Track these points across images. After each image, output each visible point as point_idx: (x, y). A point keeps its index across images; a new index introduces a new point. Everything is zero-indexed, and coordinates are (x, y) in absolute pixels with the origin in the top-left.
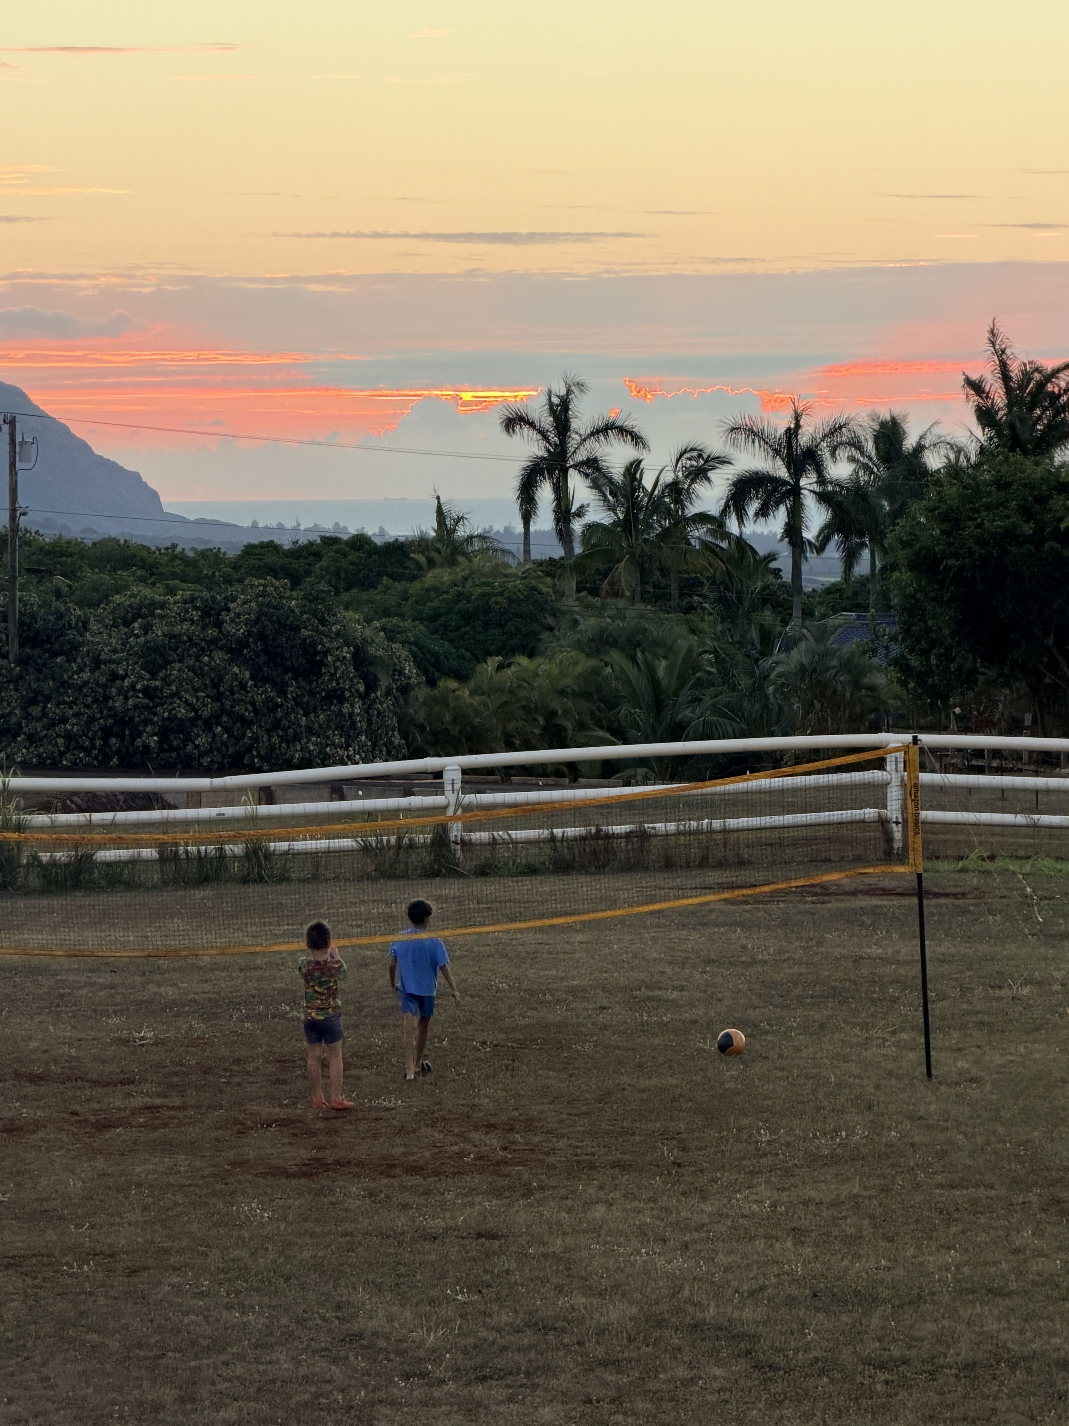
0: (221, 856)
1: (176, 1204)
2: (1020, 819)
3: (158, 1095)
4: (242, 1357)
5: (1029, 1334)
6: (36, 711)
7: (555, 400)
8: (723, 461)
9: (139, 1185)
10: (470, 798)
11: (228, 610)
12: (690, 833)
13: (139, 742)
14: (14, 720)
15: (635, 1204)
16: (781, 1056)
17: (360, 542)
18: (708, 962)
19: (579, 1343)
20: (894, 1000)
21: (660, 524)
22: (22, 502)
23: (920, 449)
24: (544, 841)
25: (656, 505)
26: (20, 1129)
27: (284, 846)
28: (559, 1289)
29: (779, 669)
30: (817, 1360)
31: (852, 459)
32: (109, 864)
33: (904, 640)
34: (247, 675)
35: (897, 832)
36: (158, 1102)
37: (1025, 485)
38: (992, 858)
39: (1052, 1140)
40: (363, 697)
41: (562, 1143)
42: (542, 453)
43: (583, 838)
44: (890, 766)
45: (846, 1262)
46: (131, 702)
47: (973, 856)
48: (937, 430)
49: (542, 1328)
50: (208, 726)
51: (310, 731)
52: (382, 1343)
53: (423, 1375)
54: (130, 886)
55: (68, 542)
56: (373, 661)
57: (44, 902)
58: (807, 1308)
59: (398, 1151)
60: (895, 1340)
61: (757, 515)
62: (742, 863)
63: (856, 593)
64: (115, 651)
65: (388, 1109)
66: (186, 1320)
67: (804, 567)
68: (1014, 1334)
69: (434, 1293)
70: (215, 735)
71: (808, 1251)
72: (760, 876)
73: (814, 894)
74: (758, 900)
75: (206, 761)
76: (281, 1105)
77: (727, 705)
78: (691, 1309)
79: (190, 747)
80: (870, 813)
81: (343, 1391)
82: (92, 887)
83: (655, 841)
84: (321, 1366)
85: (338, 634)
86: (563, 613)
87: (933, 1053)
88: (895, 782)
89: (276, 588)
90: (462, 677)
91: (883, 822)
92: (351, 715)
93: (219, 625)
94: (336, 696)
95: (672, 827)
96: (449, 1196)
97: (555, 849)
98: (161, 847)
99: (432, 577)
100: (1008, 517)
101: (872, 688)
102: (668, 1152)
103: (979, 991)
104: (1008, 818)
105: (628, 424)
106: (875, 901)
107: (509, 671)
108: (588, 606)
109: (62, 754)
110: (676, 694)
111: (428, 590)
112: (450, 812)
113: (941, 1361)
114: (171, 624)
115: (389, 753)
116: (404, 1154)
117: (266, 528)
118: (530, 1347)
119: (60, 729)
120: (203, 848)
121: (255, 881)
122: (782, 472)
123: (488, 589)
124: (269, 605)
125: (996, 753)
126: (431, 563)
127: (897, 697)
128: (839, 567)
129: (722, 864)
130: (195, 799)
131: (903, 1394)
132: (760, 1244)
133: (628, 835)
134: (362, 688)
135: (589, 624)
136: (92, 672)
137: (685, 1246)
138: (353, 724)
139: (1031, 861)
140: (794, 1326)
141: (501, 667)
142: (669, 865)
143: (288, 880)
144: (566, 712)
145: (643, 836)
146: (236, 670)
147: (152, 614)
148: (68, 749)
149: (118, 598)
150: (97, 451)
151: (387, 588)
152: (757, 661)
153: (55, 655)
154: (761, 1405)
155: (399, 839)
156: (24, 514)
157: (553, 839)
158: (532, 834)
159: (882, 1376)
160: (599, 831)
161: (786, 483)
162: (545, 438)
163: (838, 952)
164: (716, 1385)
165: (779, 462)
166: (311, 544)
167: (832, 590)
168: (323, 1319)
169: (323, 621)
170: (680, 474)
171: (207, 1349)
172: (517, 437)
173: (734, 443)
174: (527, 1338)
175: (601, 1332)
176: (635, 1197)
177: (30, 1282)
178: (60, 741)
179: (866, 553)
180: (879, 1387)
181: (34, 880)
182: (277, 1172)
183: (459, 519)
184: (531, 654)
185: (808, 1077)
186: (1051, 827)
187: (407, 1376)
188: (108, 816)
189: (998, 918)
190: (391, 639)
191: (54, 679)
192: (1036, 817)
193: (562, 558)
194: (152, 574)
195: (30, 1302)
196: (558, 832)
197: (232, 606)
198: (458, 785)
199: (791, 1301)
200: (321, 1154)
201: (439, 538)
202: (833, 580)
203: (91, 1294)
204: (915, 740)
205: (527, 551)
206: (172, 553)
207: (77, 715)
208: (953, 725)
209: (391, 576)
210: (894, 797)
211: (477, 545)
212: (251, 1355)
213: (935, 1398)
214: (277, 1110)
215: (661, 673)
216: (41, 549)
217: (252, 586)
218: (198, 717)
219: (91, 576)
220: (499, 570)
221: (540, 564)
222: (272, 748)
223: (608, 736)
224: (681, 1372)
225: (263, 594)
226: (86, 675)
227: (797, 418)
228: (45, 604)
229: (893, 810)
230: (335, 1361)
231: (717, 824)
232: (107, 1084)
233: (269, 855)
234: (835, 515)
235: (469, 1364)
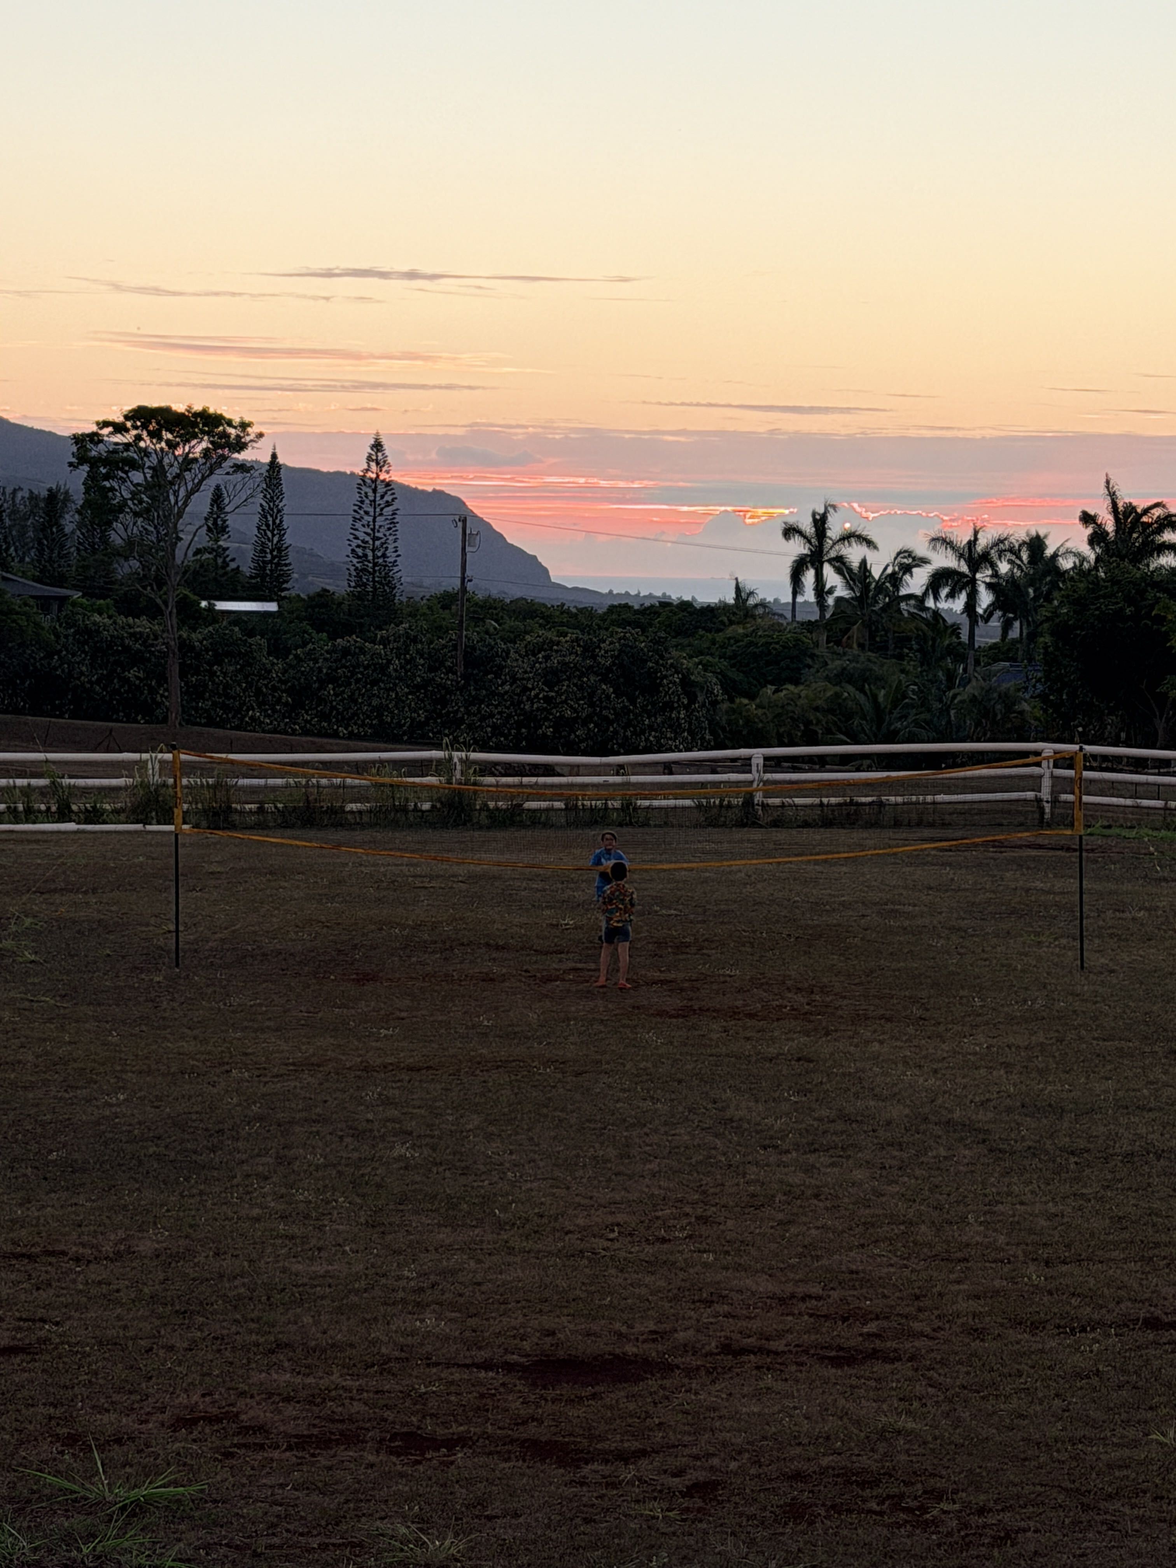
0: (606, 808)
1: (601, 1032)
2: (1129, 802)
3: (580, 961)
4: (656, 1131)
5: (1167, 1136)
6: (474, 709)
7: (818, 517)
8: (924, 561)
9: (575, 1019)
10: (768, 776)
11: (600, 648)
12: (912, 803)
13: (540, 731)
14: (460, 715)
15: (898, 1044)
16: (983, 951)
17: (686, 606)
18: (931, 888)
19: (874, 1131)
20: (1055, 917)
21: (882, 600)
22: (468, 573)
23: (1055, 556)
24: (816, 806)
25: (880, 587)
26: (492, 980)
27: (647, 803)
28: (856, 1095)
29: (959, 698)
30: (1029, 1148)
31: (1010, 562)
32: (535, 811)
33: (1045, 683)
34: (611, 690)
35: (1047, 808)
36: (579, 966)
37: (1130, 582)
38: (1109, 827)
39: (1167, 1012)
40: (686, 707)
41: (846, 1002)
42: (806, 551)
43: (839, 805)
44: (1044, 764)
45: (1041, 1086)
46: (535, 706)
47: (1098, 825)
48: (1069, 545)
49: (847, 1119)
50: (585, 723)
51: (651, 728)
52: (746, 1126)
53: (776, 1147)
54: (546, 825)
55: (495, 600)
56: (694, 684)
57: (491, 834)
58: (1019, 1114)
59: (739, 1003)
60: (1079, 1137)
61: (947, 596)
62: (944, 825)
63: (1009, 650)
64: (526, 672)
65: (731, 976)
66: (618, 1106)
67: (977, 631)
68: (1156, 1136)
69: (777, 1095)
70: (589, 729)
71: (1015, 1077)
72: (959, 834)
73: (994, 847)
74: (957, 849)
75: (583, 746)
76: (661, 971)
77: (925, 721)
78: (944, 1112)
79: (573, 736)
80: (1030, 795)
81: (724, 1154)
82: (522, 825)
83: (887, 808)
84: (709, 1138)
85: (672, 665)
86: (818, 656)
87: (1085, 953)
88: (1048, 775)
89: (632, 635)
90: (752, 697)
91: (1039, 800)
92: (678, 718)
93: (594, 657)
94: (669, 706)
95: (900, 799)
96: (776, 1034)
97: (822, 811)
98: (567, 800)
99: (730, 631)
100: (1117, 603)
101: (1022, 713)
102: (917, 1012)
103: (1110, 913)
104: (1121, 801)
105: (864, 533)
106: (1034, 853)
107: (782, 694)
108: (834, 653)
109: (490, 738)
110: (891, 713)
111: (729, 639)
112: (755, 785)
113: (1111, 1151)
114: (564, 656)
115: (702, 745)
116: (745, 1006)
117: (618, 594)
118: (842, 1132)
119: (490, 721)
120: (593, 803)
121: (627, 825)
122: (964, 568)
123: (770, 640)
124: (627, 646)
125: (1105, 758)
126: (731, 623)
127: (1036, 719)
128: (999, 632)
129: (932, 825)
130: (575, 770)
131: (1088, 1171)
132: (983, 1072)
133: (870, 804)
134: (686, 702)
135: (836, 665)
136: (511, 685)
137: (935, 1071)
138: (680, 724)
139: (1135, 830)
140: (1013, 1125)
141: (776, 691)
142: (897, 824)
143: (648, 825)
144: (819, 722)
145: (881, 804)
146: (604, 687)
147: (551, 649)
148: (493, 734)
149: (528, 638)
150: (509, 541)
151: (702, 636)
152: (944, 692)
153: (487, 673)
154: (996, 1175)
155: (722, 801)
156: (470, 581)
157: (821, 804)
158: (808, 801)
159: (1073, 1159)
160: (851, 800)
161: (967, 576)
162: (809, 542)
163: (1013, 885)
164: (966, 1161)
165: (963, 562)
166: (652, 606)
167: (994, 646)
168: (705, 1108)
169: (662, 657)
170: (897, 569)
171: (633, 1125)
172: (792, 541)
173: (934, 548)
174: (840, 1126)
175: (889, 1123)
176: (897, 1039)
177: (513, 1077)
178: (489, 729)
179: (1017, 624)
180: (1072, 1166)
181: (484, 818)
182: (661, 1013)
183: (751, 593)
184: (797, 683)
185: (1003, 966)
186: (1149, 808)
187: (765, 1148)
188: (533, 779)
189: (1118, 866)
190: (705, 670)
191: (486, 690)
192: (1139, 801)
193: (816, 621)
194: (548, 623)
195: (516, 1090)
196: (825, 800)
197: (602, 645)
198: (761, 768)
199: (1009, 1110)
200: (690, 1004)
201: (736, 605)
202: (994, 641)
203: (554, 1087)
204: (1081, 749)
205: (794, 616)
206: (562, 609)
207: (500, 713)
208: (1077, 739)
209: (704, 629)
210: (1046, 783)
211: (760, 611)
212: (663, 1130)
213: (1109, 1176)
214: (658, 974)
215: (881, 699)
216: (476, 604)
217: (617, 633)
218: (578, 717)
219: (510, 623)
220: (777, 628)
221: (802, 624)
222: (626, 737)
223: (845, 738)
224: (943, 1152)
225: (624, 638)
226: (507, 688)
227: (976, 533)
228: (482, 640)
229: (1045, 794)
230: (716, 1136)
231: (929, 798)
232: (546, 953)
233: (636, 809)
234: (997, 598)
235: (804, 1141)
